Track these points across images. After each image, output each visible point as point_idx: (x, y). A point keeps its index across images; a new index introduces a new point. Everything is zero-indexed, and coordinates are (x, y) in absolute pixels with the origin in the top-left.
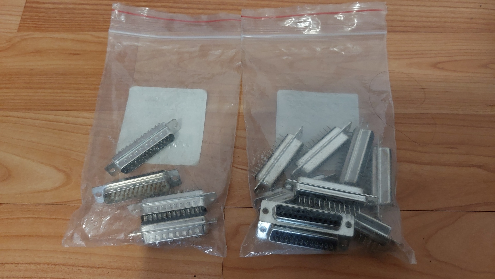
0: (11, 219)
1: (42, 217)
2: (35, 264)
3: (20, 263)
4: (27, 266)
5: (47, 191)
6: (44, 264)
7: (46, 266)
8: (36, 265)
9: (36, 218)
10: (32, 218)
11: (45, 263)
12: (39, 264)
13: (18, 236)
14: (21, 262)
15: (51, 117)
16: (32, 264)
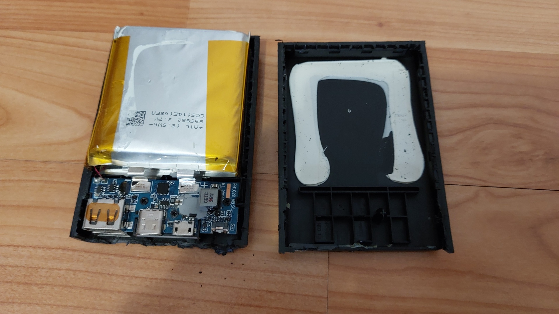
0: (10, 181)
1: (55, 180)
2: (43, 248)
3: (22, 246)
4: (31, 250)
5: (64, 143)
6: (57, 249)
7: (60, 251)
8: (45, 249)
9: (46, 182)
10: (40, 181)
11: (59, 247)
12: (50, 249)
13: (19, 207)
14: (23, 244)
15: (71, 40)
16: (39, 248)
